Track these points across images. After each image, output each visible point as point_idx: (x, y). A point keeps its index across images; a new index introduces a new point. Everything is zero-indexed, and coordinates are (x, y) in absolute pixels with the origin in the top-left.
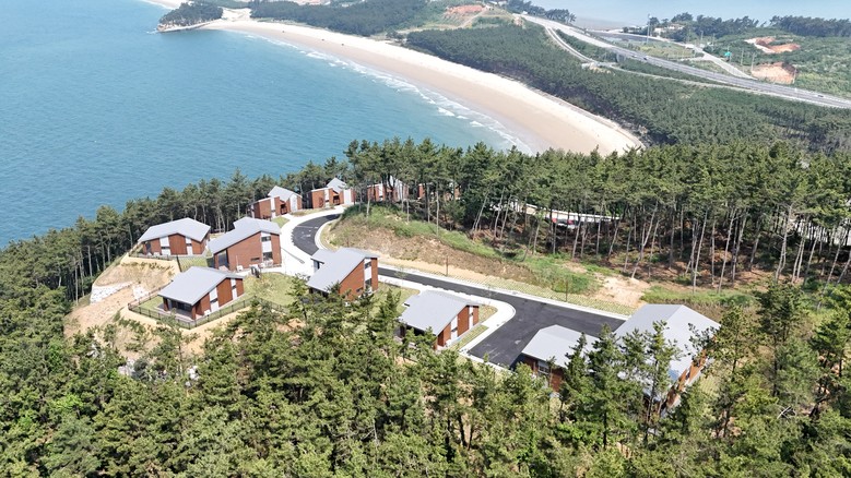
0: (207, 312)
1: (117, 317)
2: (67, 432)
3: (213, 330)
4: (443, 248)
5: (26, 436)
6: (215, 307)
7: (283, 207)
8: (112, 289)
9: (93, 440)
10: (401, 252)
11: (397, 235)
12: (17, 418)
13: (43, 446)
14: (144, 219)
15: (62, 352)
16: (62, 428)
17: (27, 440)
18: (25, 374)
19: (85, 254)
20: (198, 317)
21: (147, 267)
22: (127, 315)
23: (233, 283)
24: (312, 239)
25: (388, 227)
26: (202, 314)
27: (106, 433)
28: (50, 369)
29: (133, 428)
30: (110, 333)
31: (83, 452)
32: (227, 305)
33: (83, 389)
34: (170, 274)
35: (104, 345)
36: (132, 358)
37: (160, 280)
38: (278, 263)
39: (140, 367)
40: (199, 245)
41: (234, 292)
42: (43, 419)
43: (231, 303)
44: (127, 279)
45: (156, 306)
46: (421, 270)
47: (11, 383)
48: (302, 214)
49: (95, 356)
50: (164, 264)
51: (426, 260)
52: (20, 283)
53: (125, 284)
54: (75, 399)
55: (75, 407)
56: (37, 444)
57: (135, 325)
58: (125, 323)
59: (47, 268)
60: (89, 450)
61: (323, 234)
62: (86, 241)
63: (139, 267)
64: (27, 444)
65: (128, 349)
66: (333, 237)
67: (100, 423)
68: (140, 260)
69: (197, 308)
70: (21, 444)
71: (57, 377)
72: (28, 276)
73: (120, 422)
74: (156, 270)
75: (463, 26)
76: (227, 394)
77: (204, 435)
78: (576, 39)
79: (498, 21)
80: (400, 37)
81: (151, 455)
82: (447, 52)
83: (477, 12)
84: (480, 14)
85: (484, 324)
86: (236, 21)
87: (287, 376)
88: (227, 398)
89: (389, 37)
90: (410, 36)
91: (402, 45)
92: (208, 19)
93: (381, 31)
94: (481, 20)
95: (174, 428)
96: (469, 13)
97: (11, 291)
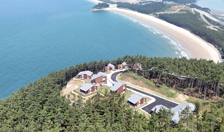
0: (89, 93)
1: (71, 92)
2: (58, 116)
3: (89, 98)
4: (144, 83)
5: (51, 115)
6: (91, 92)
7: (111, 69)
8: (71, 85)
9: (63, 118)
10: (134, 83)
11: (133, 79)
12: (50, 112)
13: (54, 118)
14: (80, 69)
15: (59, 99)
16: (58, 114)
17: (51, 116)
18: (52, 103)
19: (66, 76)
20: (87, 94)
21: (78, 81)
22: (73, 92)
23: (95, 87)
24: (115, 77)
25: (132, 77)
26: (88, 94)
27: (66, 117)
28: (57, 102)
29: (71, 116)
30: (69, 96)
31: (61, 120)
32: (93, 92)
33: (62, 107)
34: (83, 83)
35: (67, 98)
36: (72, 102)
37: (81, 85)
38: (106, 83)
39: (74, 104)
40: (90, 77)
41: (95, 89)
42: (54, 112)
43: (94, 92)
44: (74, 83)
45: (79, 91)
46: (137, 88)
47: (49, 104)
48: (115, 71)
49: (65, 101)
50: (82, 81)
51: (139, 86)
52: (52, 83)
53: (74, 85)
54: (61, 109)
55: (61, 111)
56: (53, 117)
57: (74, 95)
58: (72, 94)
59: (58, 80)
60: (62, 119)
61: (118, 76)
62: (67, 73)
63: (77, 81)
64: (51, 117)
65: (72, 100)
66: (120, 78)
67: (65, 114)
68: (77, 79)
69: (87, 92)
70: (50, 117)
71: (58, 104)
72: (54, 81)
73: (68, 115)
74: (80, 82)
75: (175, 12)
76: (88, 111)
77: (82, 119)
78: (208, 18)
79: (187, 11)
80: (157, 15)
81: (73, 122)
82: (169, 20)
83: (181, 8)
84: (182, 8)
85: (147, 102)
86: (112, 8)
87: (101, 109)
88: (88, 112)
89: (154, 15)
90: (159, 15)
91: (157, 18)
92: (105, 7)
93: (152, 13)
94: (182, 10)
95: (78, 117)
96: (178, 8)
97: (50, 84)
